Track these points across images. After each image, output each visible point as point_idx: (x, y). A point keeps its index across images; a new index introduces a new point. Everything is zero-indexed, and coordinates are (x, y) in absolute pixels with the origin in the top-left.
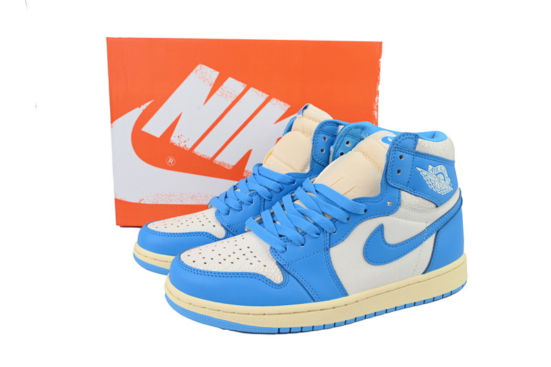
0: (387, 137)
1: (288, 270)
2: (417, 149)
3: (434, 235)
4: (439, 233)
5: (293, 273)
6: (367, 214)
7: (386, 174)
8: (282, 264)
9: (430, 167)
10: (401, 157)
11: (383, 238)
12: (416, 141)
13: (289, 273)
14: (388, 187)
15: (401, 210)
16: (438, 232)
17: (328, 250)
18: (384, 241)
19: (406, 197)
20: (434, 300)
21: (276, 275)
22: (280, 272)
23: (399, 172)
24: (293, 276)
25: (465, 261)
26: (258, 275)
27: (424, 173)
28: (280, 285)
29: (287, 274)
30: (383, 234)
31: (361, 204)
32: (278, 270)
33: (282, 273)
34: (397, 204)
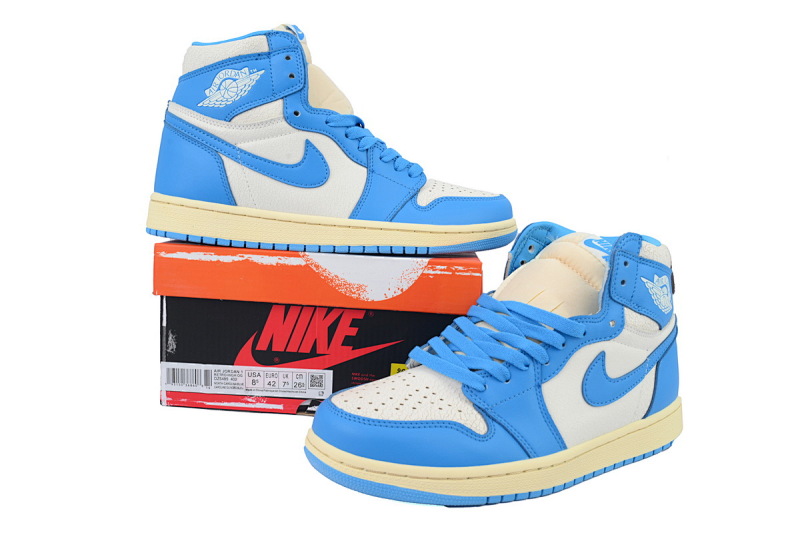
0: (591, 240)
1: (492, 415)
2: (641, 255)
3: (654, 369)
4: (660, 365)
5: (499, 419)
6: (587, 338)
7: (609, 285)
8: (483, 408)
9: (656, 277)
10: (626, 264)
11: (604, 370)
12: (640, 243)
13: (494, 420)
14: (611, 302)
15: (625, 332)
16: (658, 363)
17: (539, 386)
18: (605, 374)
19: (630, 316)
20: (644, 457)
21: (478, 424)
22: (482, 420)
23: (623, 282)
24: (500, 424)
25: (681, 405)
26: (455, 424)
27: (649, 285)
28: (484, 436)
29: (491, 420)
30: (604, 365)
31: (581, 324)
32: (479, 416)
33: (485, 421)
34: (621, 326)
